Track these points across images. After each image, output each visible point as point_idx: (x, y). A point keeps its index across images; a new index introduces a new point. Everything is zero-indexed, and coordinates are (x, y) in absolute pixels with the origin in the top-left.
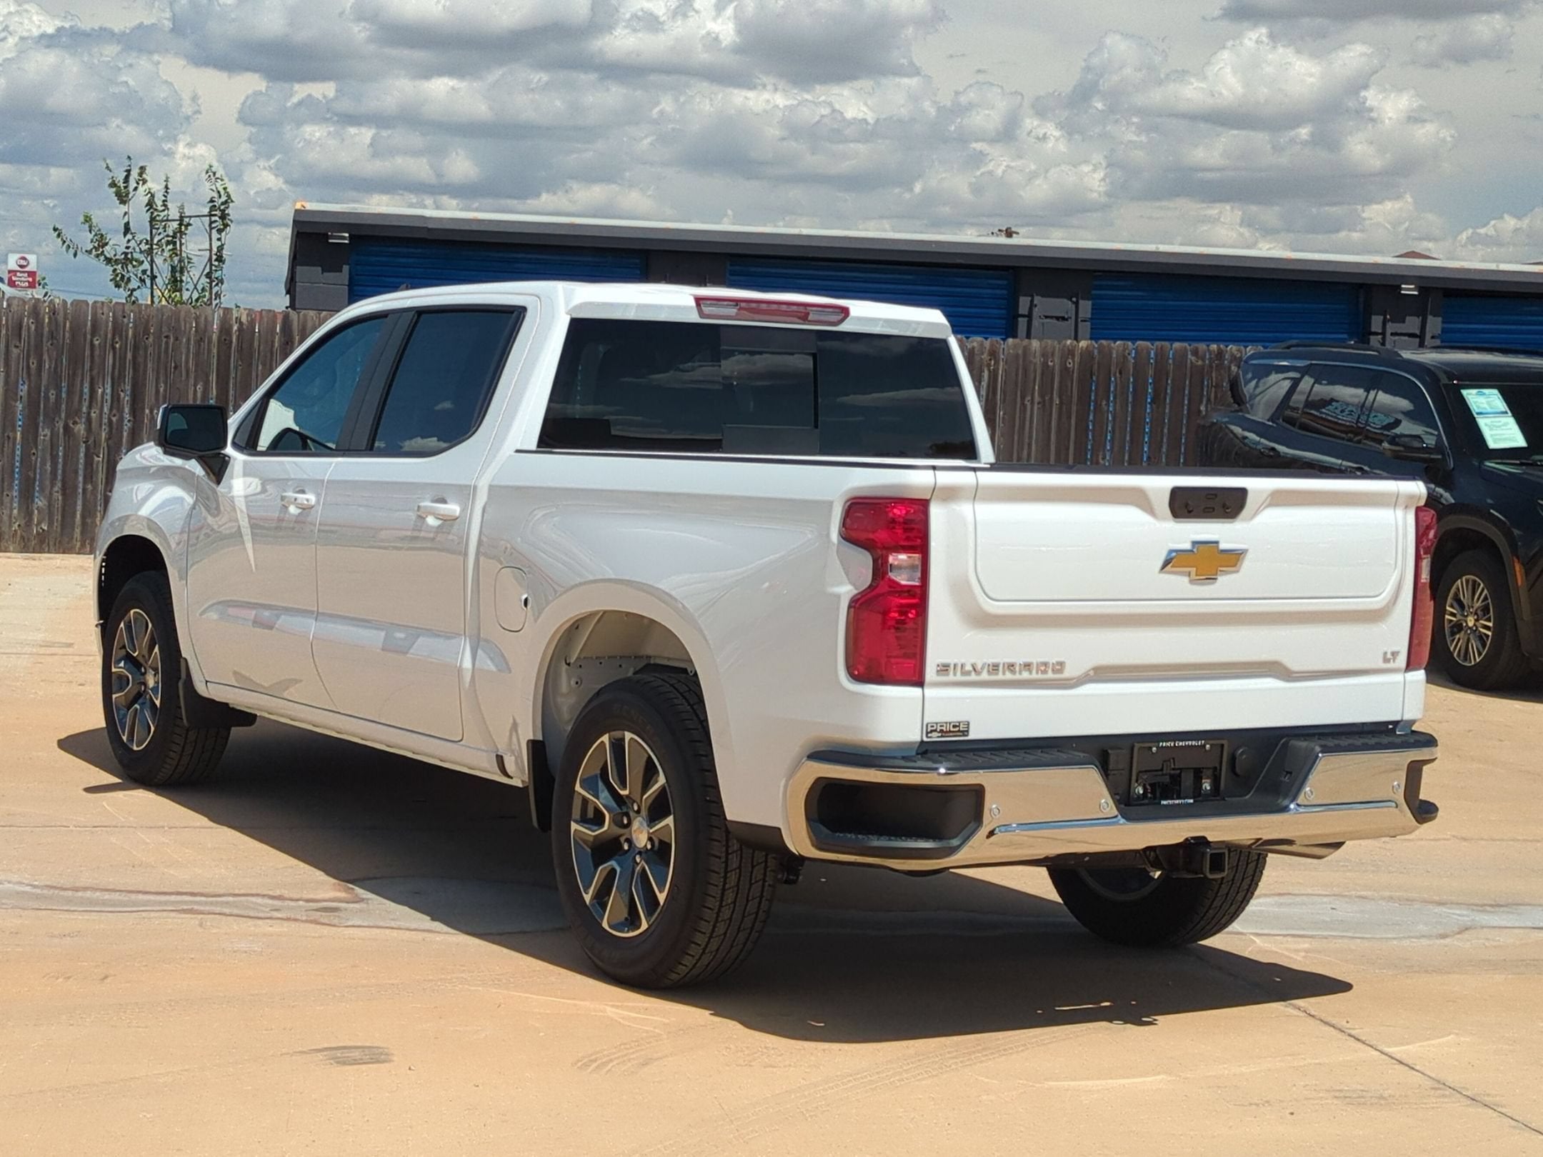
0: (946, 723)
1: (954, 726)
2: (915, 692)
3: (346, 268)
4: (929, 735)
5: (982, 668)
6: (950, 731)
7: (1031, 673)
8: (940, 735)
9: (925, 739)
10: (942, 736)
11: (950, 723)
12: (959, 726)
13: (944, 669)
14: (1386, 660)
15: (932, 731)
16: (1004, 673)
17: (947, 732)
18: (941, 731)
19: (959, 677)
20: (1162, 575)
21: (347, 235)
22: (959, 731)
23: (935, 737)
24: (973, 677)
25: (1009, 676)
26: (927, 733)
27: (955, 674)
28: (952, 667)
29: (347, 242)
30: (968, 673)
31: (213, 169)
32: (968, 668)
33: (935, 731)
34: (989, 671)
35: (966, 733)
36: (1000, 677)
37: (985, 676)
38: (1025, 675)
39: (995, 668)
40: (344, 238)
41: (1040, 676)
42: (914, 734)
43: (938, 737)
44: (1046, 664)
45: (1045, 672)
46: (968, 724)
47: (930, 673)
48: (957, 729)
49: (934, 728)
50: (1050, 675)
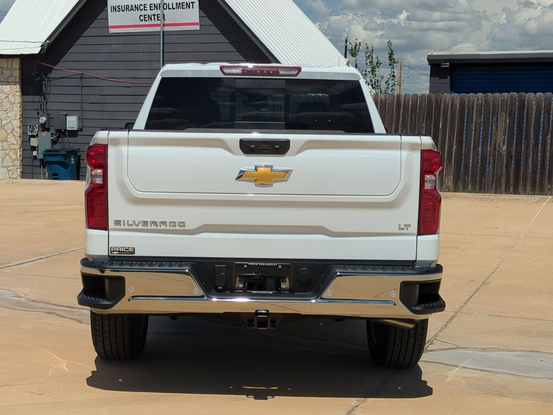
0: (122, 248)
1: (126, 249)
2: (105, 233)
3: (449, 77)
4: (112, 253)
5: (139, 224)
6: (124, 252)
7: (166, 226)
8: (118, 253)
9: (110, 254)
10: (119, 254)
11: (124, 248)
12: (129, 249)
13: (117, 222)
14: (400, 229)
15: (113, 251)
16: (151, 226)
17: (122, 252)
18: (119, 251)
19: (126, 227)
20: (237, 182)
21: (448, 64)
22: (129, 252)
23: (115, 254)
24: (134, 227)
25: (154, 227)
26: (111, 252)
27: (124, 225)
28: (122, 222)
29: (448, 66)
30: (132, 225)
31: (390, 41)
32: (131, 222)
33: (116, 251)
34: (142, 225)
35: (134, 253)
36: (149, 227)
37: (140, 227)
38: (163, 227)
39: (145, 223)
40: (447, 65)
41: (172, 228)
42: (104, 252)
43: (117, 254)
44: (174, 222)
45: (175, 226)
46: (134, 248)
47: (111, 224)
48: (128, 251)
49: (115, 250)
50: (177, 228)
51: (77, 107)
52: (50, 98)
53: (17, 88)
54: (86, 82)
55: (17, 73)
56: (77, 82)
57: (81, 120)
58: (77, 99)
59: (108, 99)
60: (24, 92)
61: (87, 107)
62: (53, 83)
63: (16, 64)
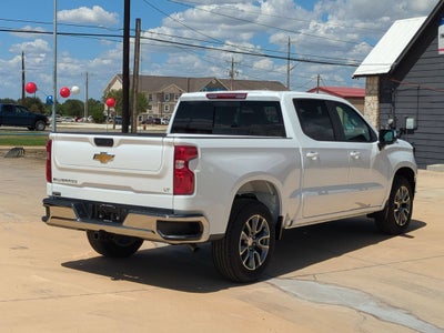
8: (55, 195)
13: (54, 179)
14: (164, 190)
19: (57, 182)
34: (62, 181)
36: (65, 182)
38: (69, 183)
41: (72, 183)
44: (73, 180)
49: (54, 193)
50: (74, 183)
51: (415, 111)
52: (397, 105)
53: (376, 98)
54: (421, 93)
55: (376, 88)
56: (415, 93)
57: (417, 121)
58: (415, 105)
59: (435, 105)
60: (380, 101)
61: (421, 111)
62: (399, 94)
63: (376, 80)
